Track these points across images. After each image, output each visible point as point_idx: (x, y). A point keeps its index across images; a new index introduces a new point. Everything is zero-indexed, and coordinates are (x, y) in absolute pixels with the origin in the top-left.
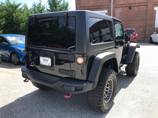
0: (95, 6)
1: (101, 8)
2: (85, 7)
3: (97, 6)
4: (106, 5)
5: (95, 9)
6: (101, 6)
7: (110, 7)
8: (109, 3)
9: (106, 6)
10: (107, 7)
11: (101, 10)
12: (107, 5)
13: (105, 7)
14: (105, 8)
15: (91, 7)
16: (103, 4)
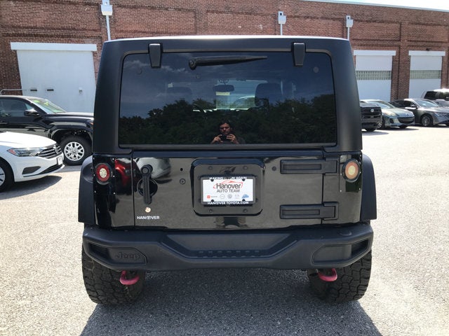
0: (54, 29)
1: (75, 37)
2: (19, 27)
3: (64, 29)
4: (91, 27)
5: (58, 36)
6: (74, 29)
7: (103, 36)
8: (100, 24)
9: (90, 30)
10: (95, 34)
11: (78, 42)
12: (95, 30)
13: (89, 34)
14: (88, 37)
15: (42, 28)
16: (82, 26)
